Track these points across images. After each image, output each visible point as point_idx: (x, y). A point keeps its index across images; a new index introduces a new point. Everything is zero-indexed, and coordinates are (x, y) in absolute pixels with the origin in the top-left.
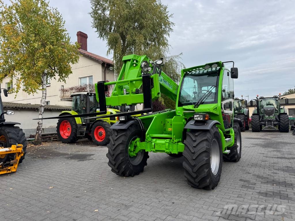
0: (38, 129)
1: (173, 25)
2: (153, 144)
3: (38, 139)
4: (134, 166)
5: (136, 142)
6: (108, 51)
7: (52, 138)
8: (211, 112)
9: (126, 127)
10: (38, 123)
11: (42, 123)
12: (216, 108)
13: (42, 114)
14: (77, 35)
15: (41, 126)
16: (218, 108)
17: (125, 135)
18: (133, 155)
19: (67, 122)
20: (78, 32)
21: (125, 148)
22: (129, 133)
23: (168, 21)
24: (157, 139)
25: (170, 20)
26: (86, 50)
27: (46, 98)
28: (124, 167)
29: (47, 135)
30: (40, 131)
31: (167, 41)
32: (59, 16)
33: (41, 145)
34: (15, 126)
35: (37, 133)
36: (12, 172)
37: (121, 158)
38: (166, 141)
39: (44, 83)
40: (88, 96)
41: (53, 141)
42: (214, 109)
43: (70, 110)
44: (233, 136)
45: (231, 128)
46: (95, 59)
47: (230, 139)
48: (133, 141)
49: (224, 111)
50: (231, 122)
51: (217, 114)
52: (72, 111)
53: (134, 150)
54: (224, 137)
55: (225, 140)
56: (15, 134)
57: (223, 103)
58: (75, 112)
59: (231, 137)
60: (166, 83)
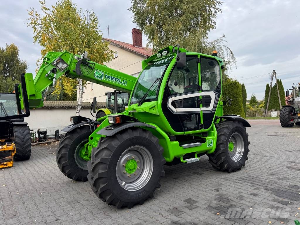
5: (88, 145)
8: (147, 112)
12: (155, 106)
13: (78, 113)
14: (132, 32)
20: (133, 30)
21: (68, 152)
26: (141, 47)
27: (82, 97)
28: (67, 171)
32: (95, 17)
36: (8, 167)
37: (63, 162)
39: (80, 84)
42: (150, 109)
44: (213, 139)
45: (204, 129)
46: (141, 55)
47: (199, 143)
48: (86, 143)
49: (175, 110)
50: (202, 122)
51: (156, 114)
52: (106, 109)
53: (86, 153)
54: (177, 142)
55: (181, 146)
56: (20, 133)
57: (171, 100)
58: (108, 110)
59: (207, 142)
60: (112, 78)
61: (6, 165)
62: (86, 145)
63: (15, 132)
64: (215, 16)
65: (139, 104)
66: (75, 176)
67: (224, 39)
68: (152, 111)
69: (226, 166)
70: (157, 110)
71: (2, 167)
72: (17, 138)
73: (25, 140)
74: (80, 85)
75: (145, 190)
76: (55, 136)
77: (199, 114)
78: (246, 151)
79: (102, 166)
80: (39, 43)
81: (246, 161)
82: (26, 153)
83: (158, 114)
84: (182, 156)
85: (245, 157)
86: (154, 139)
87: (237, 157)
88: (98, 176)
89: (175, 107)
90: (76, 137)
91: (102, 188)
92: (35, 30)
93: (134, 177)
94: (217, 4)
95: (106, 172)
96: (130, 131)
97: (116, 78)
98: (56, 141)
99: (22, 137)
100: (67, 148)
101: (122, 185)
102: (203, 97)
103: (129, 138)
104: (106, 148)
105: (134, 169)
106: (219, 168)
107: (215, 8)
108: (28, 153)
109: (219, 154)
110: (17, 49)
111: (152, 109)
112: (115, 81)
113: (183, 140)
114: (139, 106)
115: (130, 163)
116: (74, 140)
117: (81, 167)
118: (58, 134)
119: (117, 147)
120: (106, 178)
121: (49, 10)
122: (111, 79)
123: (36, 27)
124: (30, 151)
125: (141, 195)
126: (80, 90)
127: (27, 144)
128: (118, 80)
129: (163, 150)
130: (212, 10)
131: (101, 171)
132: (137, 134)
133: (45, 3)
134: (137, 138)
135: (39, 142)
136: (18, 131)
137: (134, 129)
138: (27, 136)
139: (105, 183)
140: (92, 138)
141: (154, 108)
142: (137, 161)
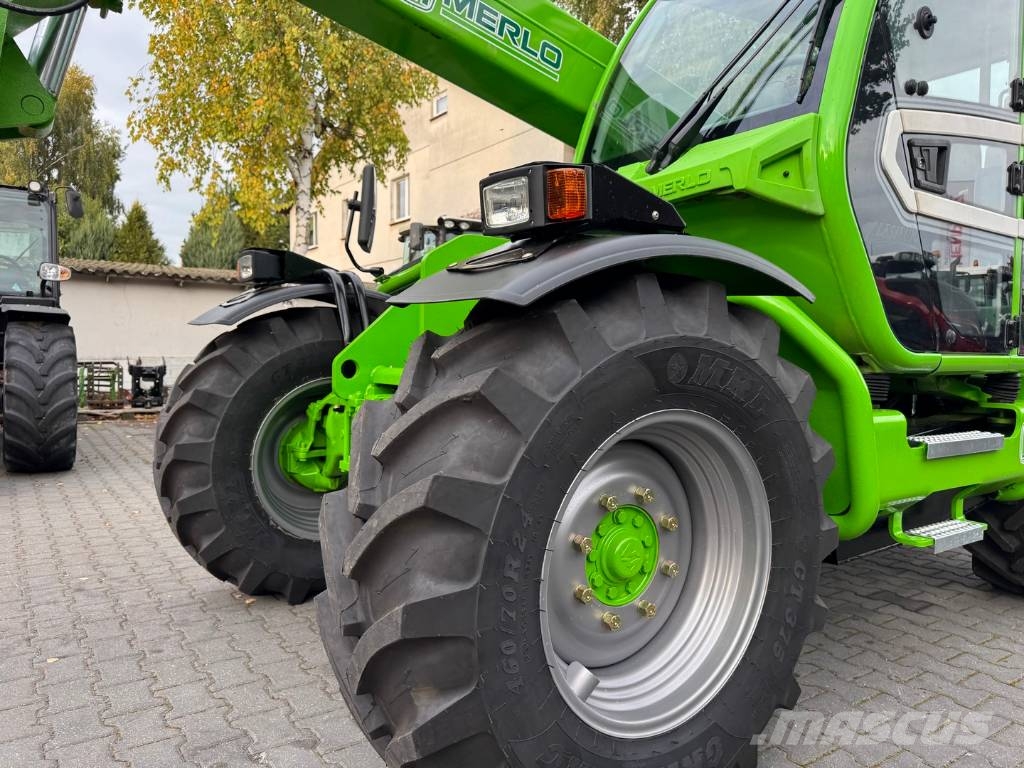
5: (325, 411)
12: (797, 151)
16: (807, 151)
18: (316, 481)
22: (263, 354)
39: (303, 188)
42: (767, 165)
47: (987, 435)
48: (315, 401)
49: (910, 198)
51: (805, 207)
53: (316, 453)
54: (898, 418)
55: (913, 444)
56: (31, 352)
57: (895, 124)
60: (481, 15)
62: (315, 408)
63: (10, 344)
65: (658, 160)
68: (774, 187)
70: (811, 178)
72: (14, 373)
73: (50, 381)
74: (303, 191)
79: (433, 544)
82: (57, 439)
83: (819, 209)
84: (898, 507)
89: (914, 182)
90: (264, 363)
95: (471, 591)
97: (504, 21)
99: (37, 368)
100: (214, 416)
101: (569, 692)
103: (641, 341)
105: (642, 572)
108: (63, 441)
111: (780, 169)
112: (501, 33)
114: (653, 171)
115: (615, 531)
116: (249, 375)
117: (283, 524)
119: (557, 399)
120: (471, 642)
122: (479, 20)
124: (72, 433)
126: (301, 213)
127: (62, 401)
128: (517, 34)
131: (427, 587)
134: (691, 351)
135: (134, 406)
136: (21, 342)
138: (60, 365)
140: (349, 369)
141: (790, 165)
142: (661, 517)
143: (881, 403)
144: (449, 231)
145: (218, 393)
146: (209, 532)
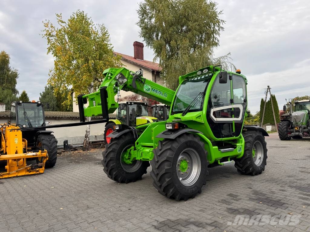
0: (86, 137)
1: (223, 23)
2: (141, 152)
3: (86, 146)
4: (126, 173)
5: (131, 150)
6: (154, 59)
7: (102, 145)
8: (194, 120)
9: (117, 136)
10: (86, 131)
11: (89, 131)
12: (200, 116)
15: (88, 133)
16: (202, 116)
17: (117, 144)
18: (129, 162)
19: (112, 130)
21: (115, 156)
22: (122, 142)
23: (217, 19)
24: (145, 148)
25: (220, 17)
26: (142, 59)
28: (114, 173)
29: (99, 142)
30: (88, 138)
31: (218, 41)
33: (88, 151)
34: (51, 134)
35: (85, 140)
36: (40, 173)
37: (112, 165)
38: (151, 149)
40: (127, 106)
41: (102, 147)
42: (197, 118)
43: (115, 119)
44: (242, 145)
45: (236, 137)
46: (146, 68)
47: (232, 149)
48: (129, 149)
49: (215, 119)
50: (234, 131)
52: (116, 120)
53: (130, 157)
54: (217, 147)
55: (219, 151)
56: (48, 141)
57: (212, 111)
58: (118, 121)
59: (237, 147)
60: (156, 91)
61: (38, 171)
62: (129, 150)
63: (43, 140)
64: (219, 34)
65: (183, 114)
66: (120, 178)
67: (229, 56)
68: (198, 120)
69: (251, 169)
70: (202, 119)
71: (35, 173)
72: (44, 146)
73: (52, 148)
75: (196, 186)
76: (63, 147)
77: (232, 124)
78: (265, 157)
79: (166, 163)
80: (52, 54)
81: (265, 166)
82: (53, 160)
83: (204, 123)
84: (219, 159)
85: (264, 163)
86: (201, 143)
87: (258, 162)
88: (165, 171)
89: (216, 117)
91: (168, 181)
92: (49, 41)
93: (186, 175)
94: (221, 22)
95: (170, 168)
96: (185, 136)
97: (159, 91)
98: (65, 151)
99: (50, 145)
100: (115, 152)
101: (180, 180)
102: (234, 108)
103: (185, 141)
104: (170, 149)
105: (186, 168)
106: (244, 172)
107: (219, 26)
109: (246, 159)
110: (7, 57)
113: (221, 145)
114: (183, 115)
115: (183, 163)
116: (120, 145)
118: (67, 144)
119: (177, 148)
120: (171, 173)
121: (65, 23)
123: (50, 38)
124: (56, 158)
125: (194, 189)
127: (54, 152)
129: (207, 153)
130: (217, 28)
131: (166, 167)
132: (190, 138)
133: (61, 16)
134: (190, 141)
136: (45, 139)
137: (187, 134)
138: (54, 144)
139: (170, 178)
140: (137, 143)
141: (200, 117)
142: (188, 161)
143: (214, 145)
144: (129, 104)
145: (115, 148)
146: (115, 171)
